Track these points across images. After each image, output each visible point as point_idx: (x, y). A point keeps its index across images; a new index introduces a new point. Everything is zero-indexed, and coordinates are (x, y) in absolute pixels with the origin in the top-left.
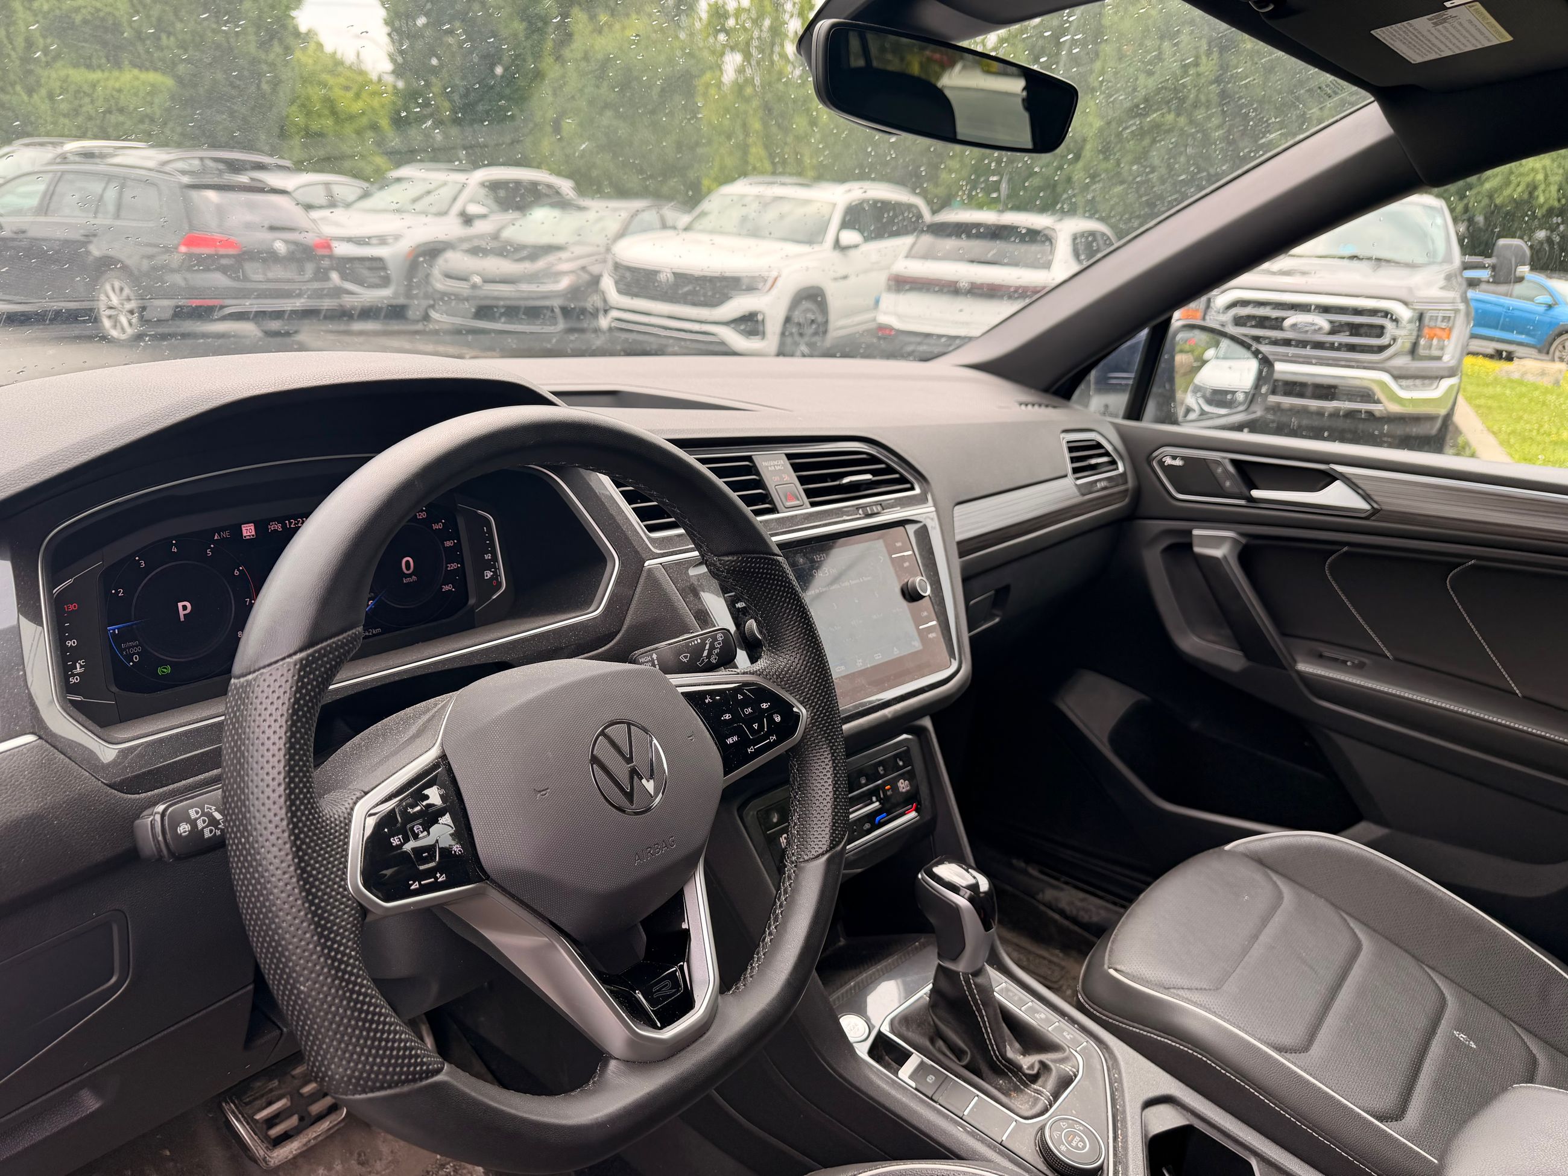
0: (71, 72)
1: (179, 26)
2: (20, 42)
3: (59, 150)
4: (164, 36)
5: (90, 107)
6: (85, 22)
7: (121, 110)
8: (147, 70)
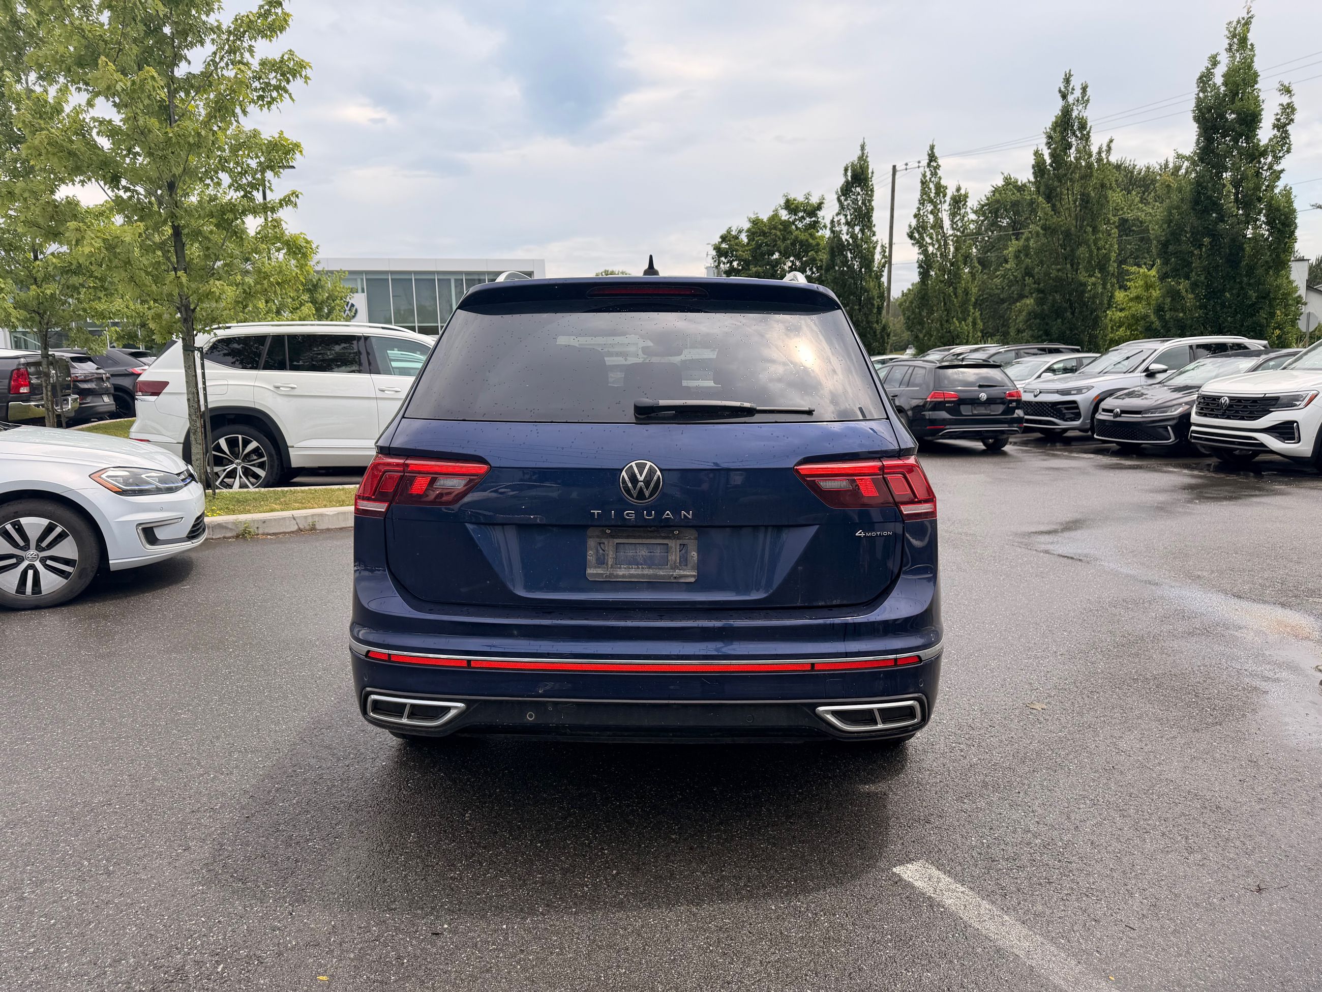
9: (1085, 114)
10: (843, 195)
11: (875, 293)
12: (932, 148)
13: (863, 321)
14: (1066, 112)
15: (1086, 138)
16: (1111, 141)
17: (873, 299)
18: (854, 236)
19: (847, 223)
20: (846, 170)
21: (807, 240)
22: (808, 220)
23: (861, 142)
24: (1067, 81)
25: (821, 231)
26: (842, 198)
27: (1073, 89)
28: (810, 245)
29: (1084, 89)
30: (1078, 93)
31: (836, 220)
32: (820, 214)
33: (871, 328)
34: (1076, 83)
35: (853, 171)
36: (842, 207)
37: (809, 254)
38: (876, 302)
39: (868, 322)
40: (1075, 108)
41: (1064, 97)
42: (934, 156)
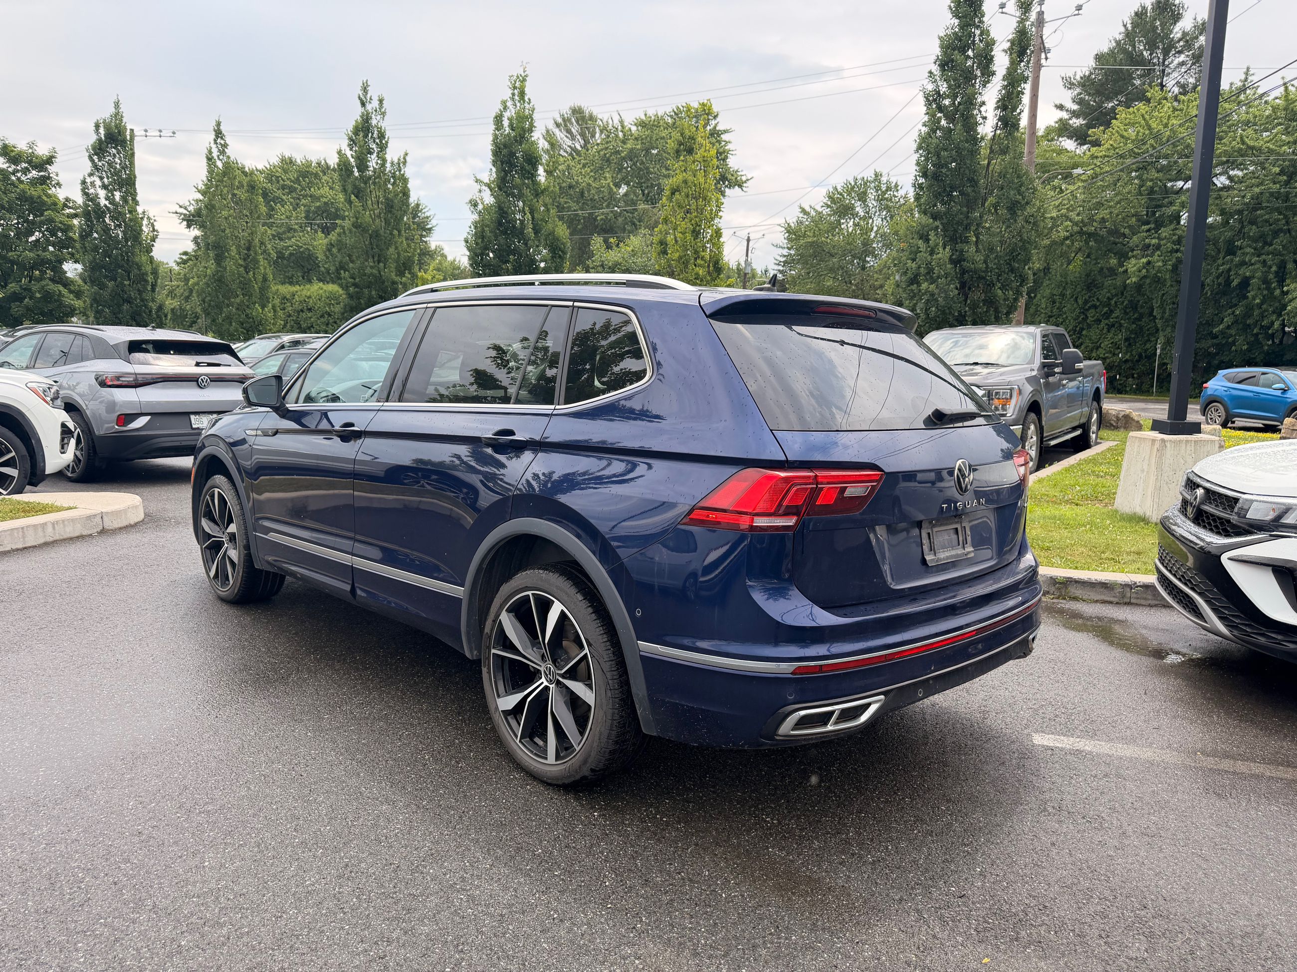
0: (280, 287)
1: (351, 265)
2: (260, 278)
3: (280, 341)
4: (342, 272)
5: (290, 308)
6: (291, 254)
7: (310, 310)
8: (328, 283)
9: (384, 125)
10: (96, 154)
11: (149, 268)
12: (219, 124)
13: (136, 298)
14: (366, 118)
15: (383, 147)
16: (406, 154)
17: (147, 274)
18: (112, 201)
19: (104, 187)
20: (97, 126)
21: (39, 197)
22: (34, 173)
23: (115, 98)
24: (365, 90)
25: (53, 189)
26: (95, 157)
27: (371, 99)
28: (44, 203)
29: (381, 101)
30: (375, 104)
31: (88, 180)
32: (51, 169)
33: (146, 306)
34: (373, 93)
35: (107, 128)
36: (95, 166)
37: (46, 213)
38: (150, 278)
39: (142, 300)
40: (373, 117)
41: (363, 104)
42: (221, 133)
